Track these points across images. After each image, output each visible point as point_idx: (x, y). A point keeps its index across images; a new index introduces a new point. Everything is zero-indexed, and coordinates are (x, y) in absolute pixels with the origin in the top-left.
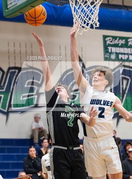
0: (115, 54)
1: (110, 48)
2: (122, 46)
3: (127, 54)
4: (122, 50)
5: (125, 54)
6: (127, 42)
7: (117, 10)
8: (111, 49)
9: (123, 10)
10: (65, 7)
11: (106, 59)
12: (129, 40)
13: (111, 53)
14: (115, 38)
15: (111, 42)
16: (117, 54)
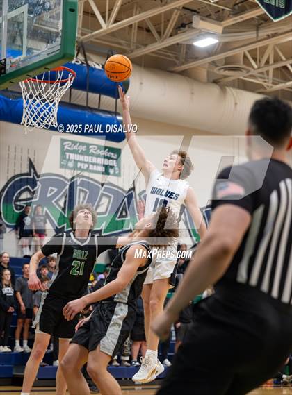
0: (73, 162)
1: (67, 154)
2: (82, 153)
3: (88, 163)
4: (81, 158)
5: (84, 162)
6: (88, 149)
7: (79, 111)
8: (69, 156)
9: (86, 112)
10: (18, 101)
11: (62, 166)
12: (91, 147)
13: (69, 160)
14: (74, 143)
15: (70, 147)
16: (76, 162)
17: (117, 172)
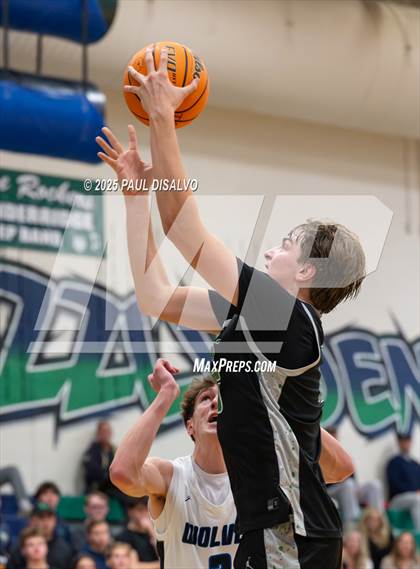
5: (6, 223)
6: (14, 186)
9: (5, 84)
12: (22, 180)
17: (95, 246)
